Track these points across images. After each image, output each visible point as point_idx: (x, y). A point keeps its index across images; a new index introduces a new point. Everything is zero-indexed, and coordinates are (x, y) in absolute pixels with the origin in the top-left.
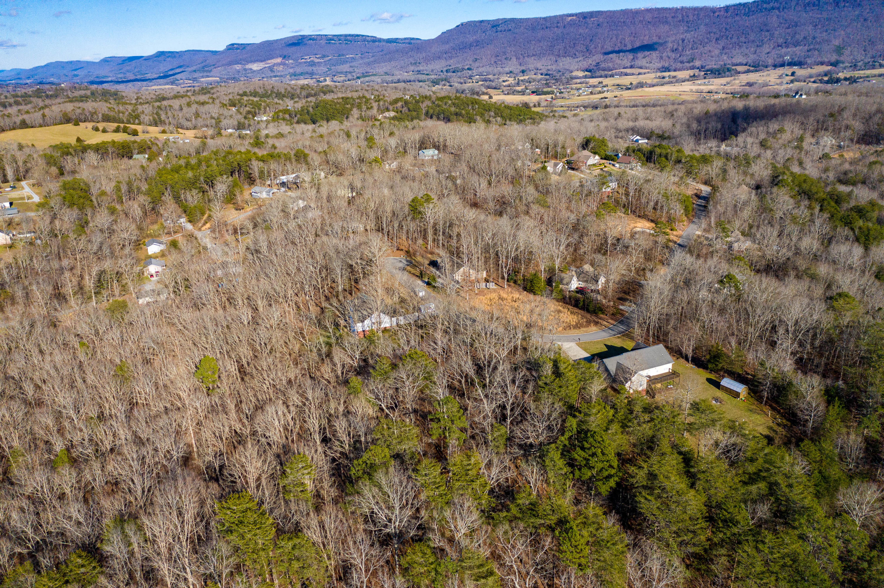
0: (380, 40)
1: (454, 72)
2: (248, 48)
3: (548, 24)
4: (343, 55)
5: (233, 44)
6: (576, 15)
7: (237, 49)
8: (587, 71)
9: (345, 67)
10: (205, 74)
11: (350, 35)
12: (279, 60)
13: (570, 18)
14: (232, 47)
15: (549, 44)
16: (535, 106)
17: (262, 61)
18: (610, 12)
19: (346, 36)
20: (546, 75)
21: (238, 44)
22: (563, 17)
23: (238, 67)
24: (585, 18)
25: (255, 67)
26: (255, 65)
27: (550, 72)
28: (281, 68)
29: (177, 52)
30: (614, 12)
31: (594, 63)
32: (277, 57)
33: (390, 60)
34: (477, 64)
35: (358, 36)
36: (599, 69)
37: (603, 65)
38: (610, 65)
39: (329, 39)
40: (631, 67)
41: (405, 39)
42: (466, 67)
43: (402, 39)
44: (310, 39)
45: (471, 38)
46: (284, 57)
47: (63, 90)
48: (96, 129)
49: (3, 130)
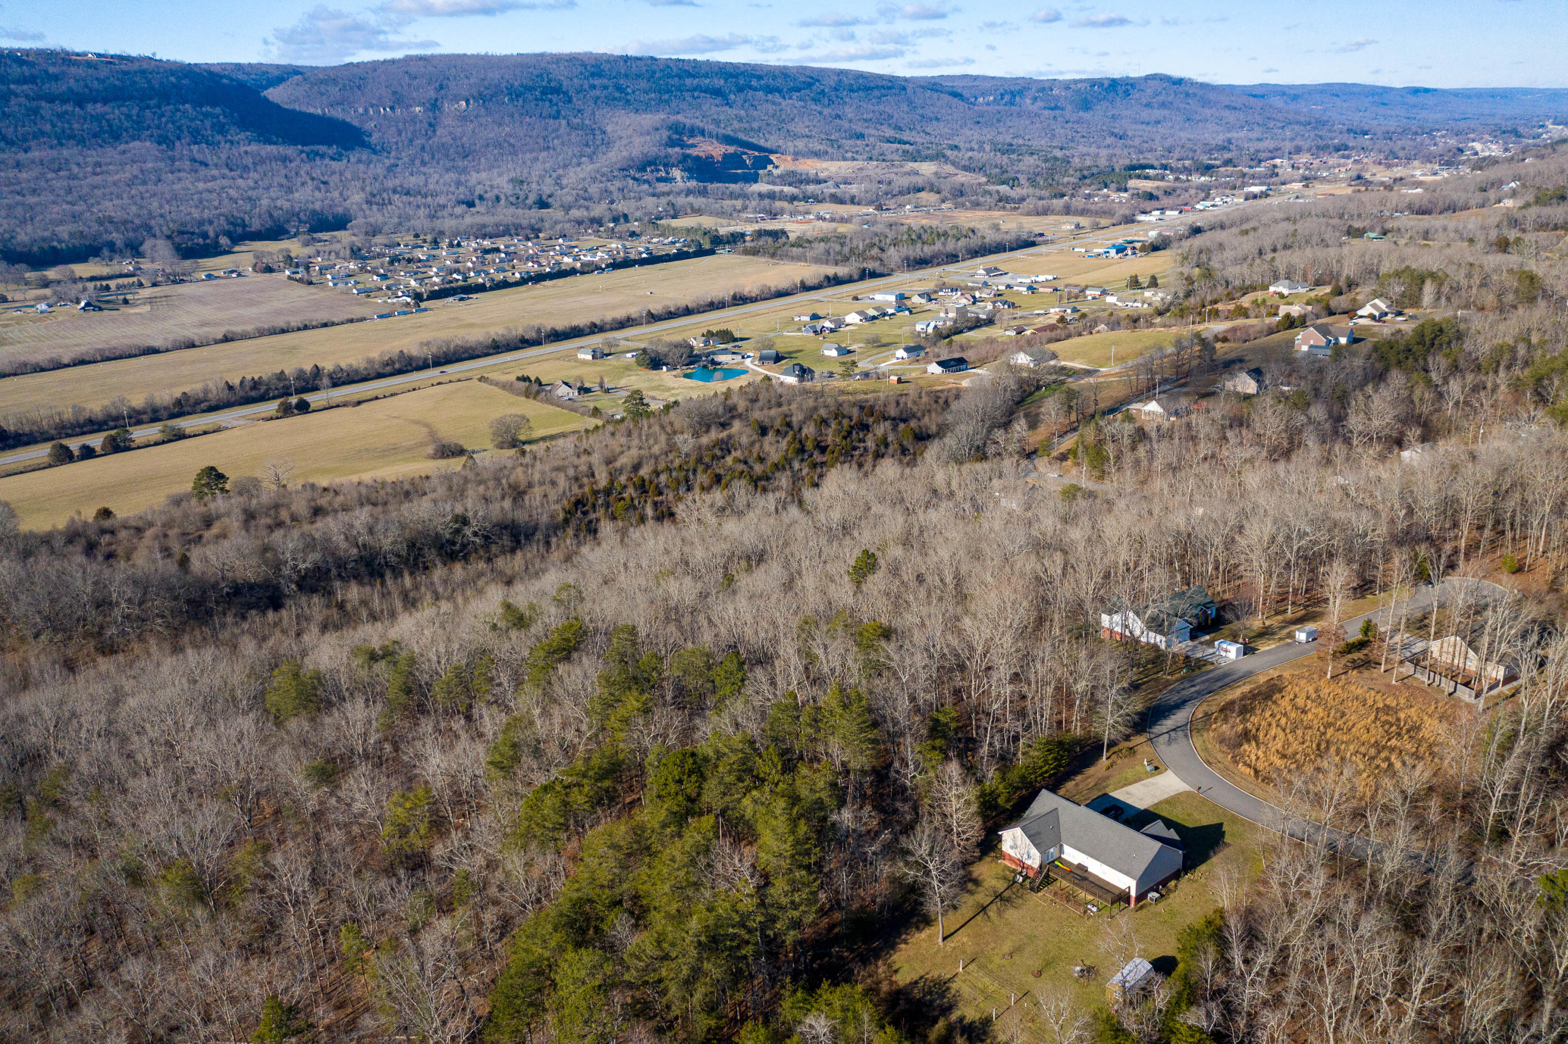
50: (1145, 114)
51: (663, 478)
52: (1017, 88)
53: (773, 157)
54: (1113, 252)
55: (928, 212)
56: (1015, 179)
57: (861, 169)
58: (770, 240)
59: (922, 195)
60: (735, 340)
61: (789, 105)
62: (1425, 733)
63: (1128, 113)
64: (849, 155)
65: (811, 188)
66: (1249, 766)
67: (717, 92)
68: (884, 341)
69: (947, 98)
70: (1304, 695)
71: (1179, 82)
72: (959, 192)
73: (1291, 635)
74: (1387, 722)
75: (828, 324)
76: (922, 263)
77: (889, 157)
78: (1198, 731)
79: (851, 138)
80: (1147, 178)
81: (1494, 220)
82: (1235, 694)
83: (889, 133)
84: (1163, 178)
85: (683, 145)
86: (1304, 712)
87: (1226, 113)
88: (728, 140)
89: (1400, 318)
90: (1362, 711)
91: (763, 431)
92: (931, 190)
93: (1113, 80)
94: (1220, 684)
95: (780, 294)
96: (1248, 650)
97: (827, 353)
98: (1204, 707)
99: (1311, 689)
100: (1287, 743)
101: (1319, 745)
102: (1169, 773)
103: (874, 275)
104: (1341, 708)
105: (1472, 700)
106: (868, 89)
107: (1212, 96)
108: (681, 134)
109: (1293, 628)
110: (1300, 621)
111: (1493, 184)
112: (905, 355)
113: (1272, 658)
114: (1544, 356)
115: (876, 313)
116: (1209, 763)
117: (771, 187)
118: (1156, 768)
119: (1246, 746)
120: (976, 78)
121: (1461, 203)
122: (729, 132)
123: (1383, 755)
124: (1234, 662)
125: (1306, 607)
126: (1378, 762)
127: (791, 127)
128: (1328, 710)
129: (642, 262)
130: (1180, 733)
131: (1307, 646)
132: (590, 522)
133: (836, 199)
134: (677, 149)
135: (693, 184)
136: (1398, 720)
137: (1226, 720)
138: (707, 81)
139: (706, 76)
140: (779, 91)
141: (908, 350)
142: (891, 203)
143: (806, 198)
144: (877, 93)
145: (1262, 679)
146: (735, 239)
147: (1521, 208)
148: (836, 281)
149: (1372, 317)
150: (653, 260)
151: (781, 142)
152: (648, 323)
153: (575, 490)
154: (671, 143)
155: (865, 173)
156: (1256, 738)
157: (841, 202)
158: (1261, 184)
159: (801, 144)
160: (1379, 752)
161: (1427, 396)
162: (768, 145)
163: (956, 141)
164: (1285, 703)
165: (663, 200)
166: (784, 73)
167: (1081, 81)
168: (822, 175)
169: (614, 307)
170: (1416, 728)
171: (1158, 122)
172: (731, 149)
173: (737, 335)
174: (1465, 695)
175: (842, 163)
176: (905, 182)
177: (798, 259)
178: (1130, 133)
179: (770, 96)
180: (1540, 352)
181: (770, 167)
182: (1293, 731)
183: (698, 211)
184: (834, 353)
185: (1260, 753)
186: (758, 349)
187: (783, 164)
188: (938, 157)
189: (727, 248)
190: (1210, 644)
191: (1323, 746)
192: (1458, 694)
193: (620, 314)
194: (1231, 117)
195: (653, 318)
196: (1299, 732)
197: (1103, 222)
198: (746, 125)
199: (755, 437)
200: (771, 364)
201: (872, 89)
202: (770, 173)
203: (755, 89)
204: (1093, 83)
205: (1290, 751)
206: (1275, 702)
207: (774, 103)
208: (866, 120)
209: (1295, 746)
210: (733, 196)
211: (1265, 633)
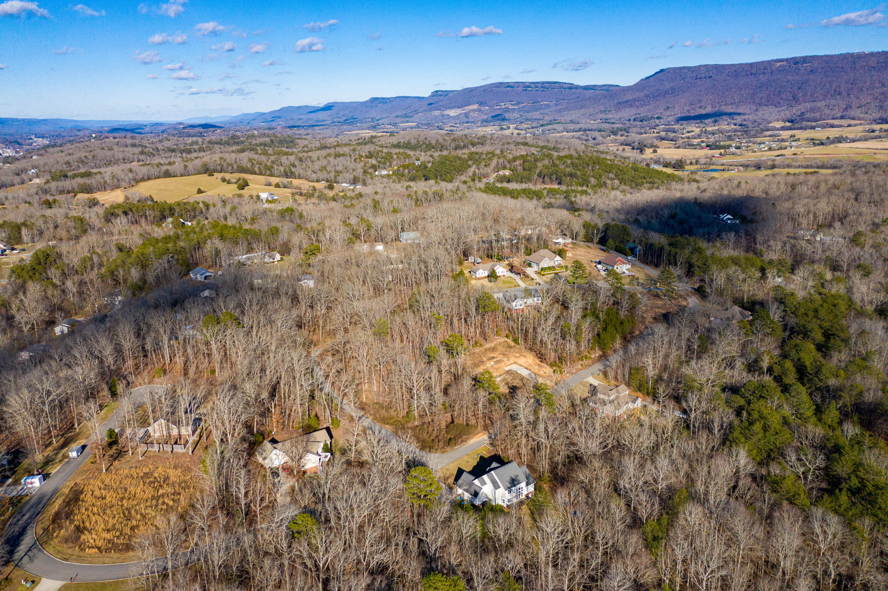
0: (577, 87)
1: (641, 121)
2: (450, 95)
3: (753, 71)
4: (538, 102)
5: (437, 91)
6: (787, 60)
7: (440, 95)
8: (789, 121)
9: (536, 115)
10: (406, 119)
11: (547, 83)
12: (475, 107)
13: (779, 64)
14: (436, 94)
15: (751, 91)
16: (691, 164)
17: (459, 107)
18: (827, 56)
19: (543, 83)
20: (741, 125)
21: (442, 91)
22: (770, 62)
23: (437, 113)
24: (796, 63)
25: (452, 113)
26: (453, 111)
27: (745, 123)
28: (476, 114)
29: (388, 99)
30: (832, 56)
31: (799, 113)
32: (473, 104)
33: (582, 107)
34: (668, 113)
35: (555, 83)
36: (803, 120)
37: (807, 115)
38: (817, 115)
39: (526, 86)
40: (842, 118)
41: (603, 86)
42: (656, 116)
43: (600, 86)
44: (508, 87)
45: (667, 86)
46: (481, 104)
47: (253, 136)
48: (224, 180)
49: (149, 179)
62: (172, 479)
66: (93, 547)
70: (97, 489)
73: (65, 456)
74: (151, 482)
78: (46, 542)
81: (33, 191)
82: (56, 507)
86: (104, 498)
89: (15, 252)
90: (134, 482)
94: (41, 506)
96: (46, 477)
98: (40, 526)
99: (99, 483)
100: (106, 522)
101: (124, 514)
102: (44, 580)
104: (122, 486)
105: (184, 451)
109: (64, 451)
110: (65, 445)
111: (22, 171)
113: (62, 475)
114: (108, 260)
116: (66, 559)
118: (33, 582)
119: (83, 537)
121: (8, 182)
123: (160, 501)
124: (40, 488)
125: (62, 435)
126: (160, 507)
128: (116, 491)
130: (35, 551)
131: (80, 459)
136: (155, 478)
137: (61, 527)
145: (66, 491)
147: (45, 183)
156: (85, 528)
160: (158, 501)
161: (55, 293)
164: (89, 498)
170: (166, 479)
174: (178, 449)
180: (105, 258)
182: (104, 513)
185: (94, 536)
190: (16, 482)
191: (127, 513)
192: (175, 450)
196: (108, 511)
205: (110, 525)
206: (83, 501)
209: (111, 522)
211: (48, 462)
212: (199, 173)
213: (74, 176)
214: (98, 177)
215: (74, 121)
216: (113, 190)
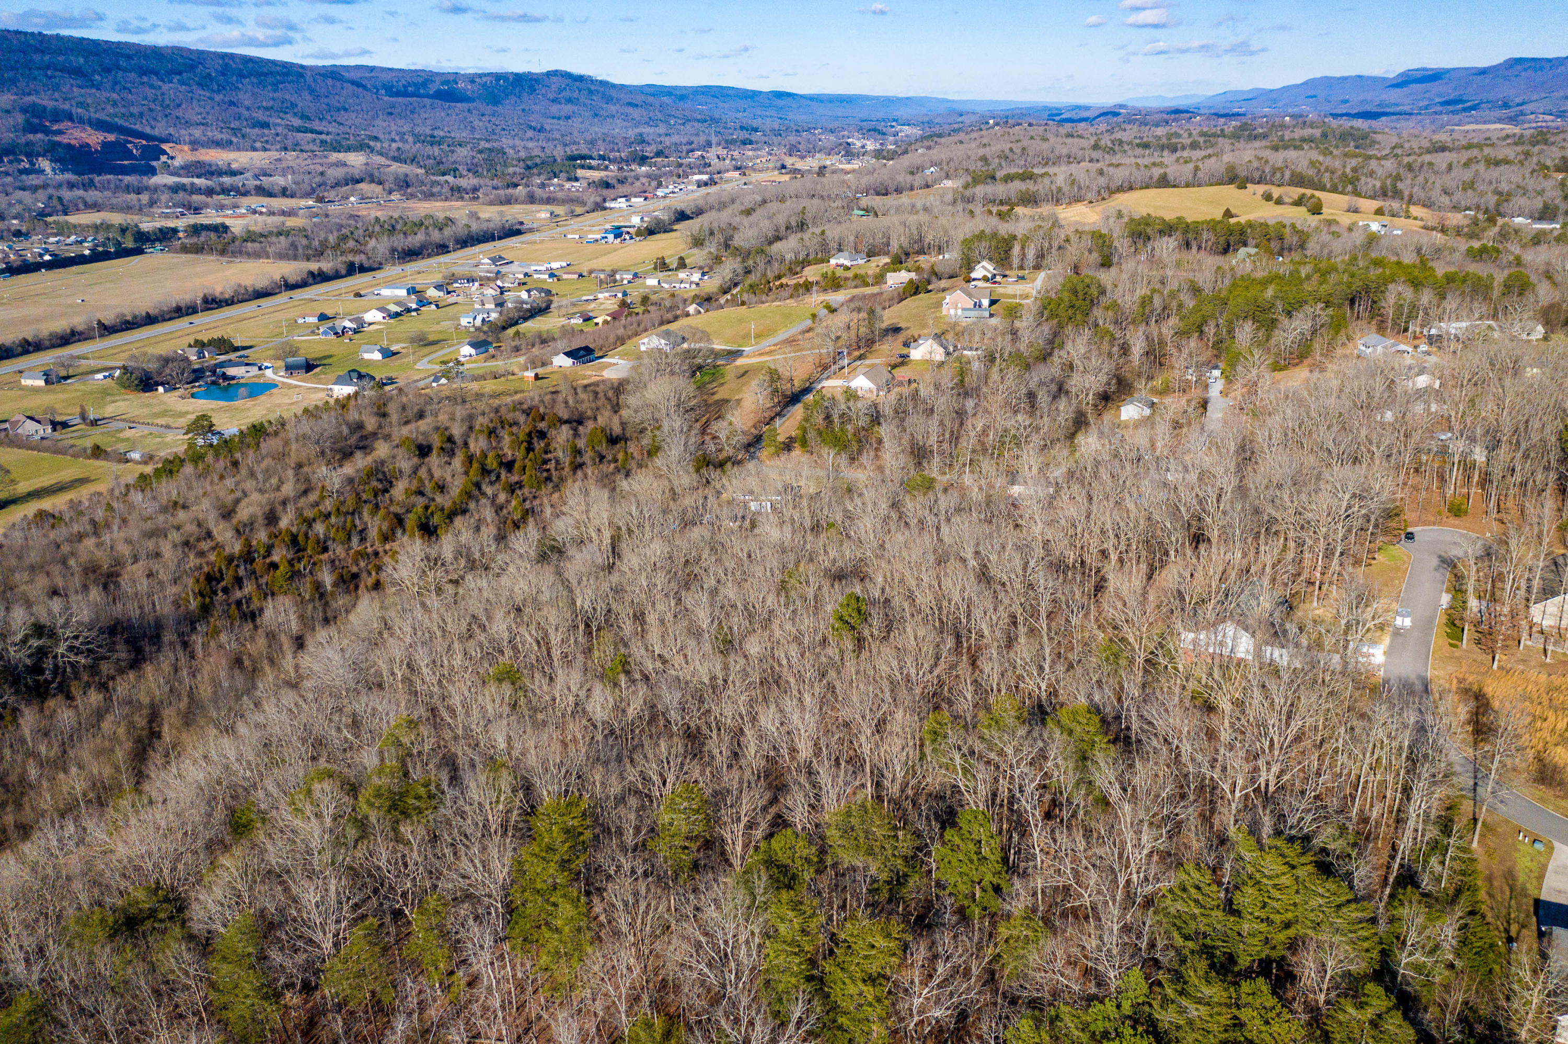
47: (1283, 126)
48: (1268, 197)
49: (1131, 188)
50: (554, 109)
51: (320, 528)
52: (420, 80)
53: (165, 147)
54: (611, 237)
55: (379, 204)
56: (456, 170)
57: (279, 160)
58: (213, 235)
59: (362, 186)
60: (236, 349)
61: (171, 89)
63: (538, 108)
64: (258, 145)
65: (227, 180)
67: (77, 72)
68: (432, 338)
69: (350, 88)
71: (580, 78)
72: (404, 184)
75: (348, 324)
76: (411, 254)
77: (307, 148)
79: (254, 126)
80: (590, 168)
83: (297, 122)
84: (606, 168)
85: (46, 131)
87: (630, 110)
88: (102, 126)
89: (1009, 280)
91: (424, 451)
92: (372, 181)
93: (517, 74)
95: (260, 294)
97: (367, 356)
102: (1559, 845)
103: (363, 269)
106: (259, 74)
107: (614, 93)
108: (40, 118)
111: (916, 169)
112: (473, 351)
114: (1180, 305)
115: (399, 309)
117: (177, 179)
120: (372, 69)
122: (101, 116)
127: (179, 113)
129: (50, 266)
132: (239, 603)
133: (262, 191)
134: (40, 136)
135: (69, 176)
138: (61, 58)
139: (60, 52)
140: (156, 74)
141: (473, 345)
142: (331, 195)
143: (225, 191)
144: (270, 79)
146: (165, 236)
147: (965, 187)
148: (321, 277)
149: (985, 279)
150: (59, 263)
151: (171, 130)
152: (101, 336)
153: (193, 561)
154: (30, 128)
155: (284, 165)
157: (270, 195)
158: (701, 173)
159: (197, 133)
161: (1112, 349)
162: (156, 133)
163: (374, 132)
165: (41, 194)
166: (156, 53)
167: (485, 75)
168: (234, 166)
169: (38, 320)
171: (568, 118)
172: (111, 137)
173: (238, 343)
175: (254, 154)
176: (339, 173)
177: (257, 255)
178: (548, 127)
179: (145, 79)
180: (1174, 302)
181: (164, 158)
183: (96, 207)
184: (377, 356)
186: (278, 358)
187: (181, 155)
188: (361, 147)
189: (158, 246)
193: (60, 325)
194: (635, 113)
195: (107, 330)
197: (579, 210)
198: (123, 110)
199: (415, 460)
200: (302, 374)
201: (266, 75)
202: (166, 166)
203: (125, 70)
204: (498, 77)
207: (152, 86)
208: (266, 109)
210: (128, 189)
212: (1220, 183)
213: (1008, 178)
214: (1046, 181)
215: (948, 101)
216: (1070, 203)
